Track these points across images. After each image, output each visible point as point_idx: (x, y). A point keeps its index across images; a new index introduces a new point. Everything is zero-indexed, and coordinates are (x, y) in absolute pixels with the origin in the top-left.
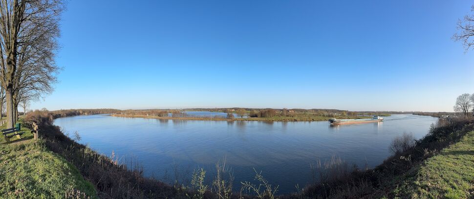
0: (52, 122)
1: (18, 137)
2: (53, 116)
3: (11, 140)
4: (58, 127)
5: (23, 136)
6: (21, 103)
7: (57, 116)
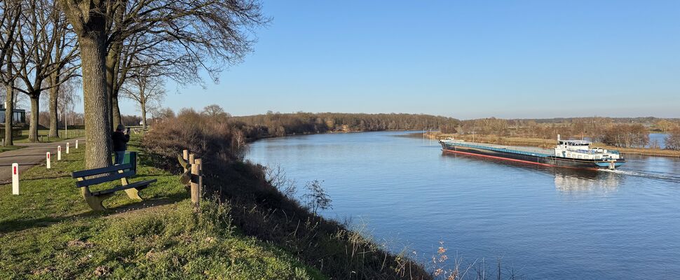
0: (242, 150)
1: (132, 194)
2: (245, 132)
3: (109, 203)
4: (259, 166)
5: (149, 193)
6: (131, 86)
7: (258, 131)
